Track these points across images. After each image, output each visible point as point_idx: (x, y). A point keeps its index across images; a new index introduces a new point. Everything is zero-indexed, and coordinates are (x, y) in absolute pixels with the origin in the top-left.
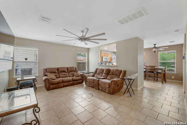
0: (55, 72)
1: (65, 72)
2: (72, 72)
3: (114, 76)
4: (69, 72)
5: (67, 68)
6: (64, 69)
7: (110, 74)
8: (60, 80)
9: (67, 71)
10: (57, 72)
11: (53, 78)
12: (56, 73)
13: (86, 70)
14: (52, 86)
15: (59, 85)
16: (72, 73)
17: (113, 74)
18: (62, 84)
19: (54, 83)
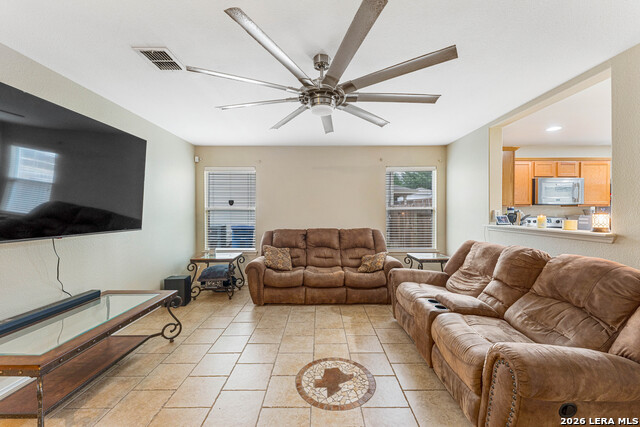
0: (294, 243)
1: (329, 246)
2: (357, 250)
3: (567, 312)
4: (345, 249)
5: (340, 234)
6: (325, 237)
7: (536, 287)
8: (297, 276)
9: (337, 246)
10: (301, 244)
11: (280, 266)
12: (297, 247)
13: (435, 246)
14: (267, 293)
15: (290, 291)
16: (358, 252)
17: (557, 294)
18: (301, 293)
19: (273, 284)
